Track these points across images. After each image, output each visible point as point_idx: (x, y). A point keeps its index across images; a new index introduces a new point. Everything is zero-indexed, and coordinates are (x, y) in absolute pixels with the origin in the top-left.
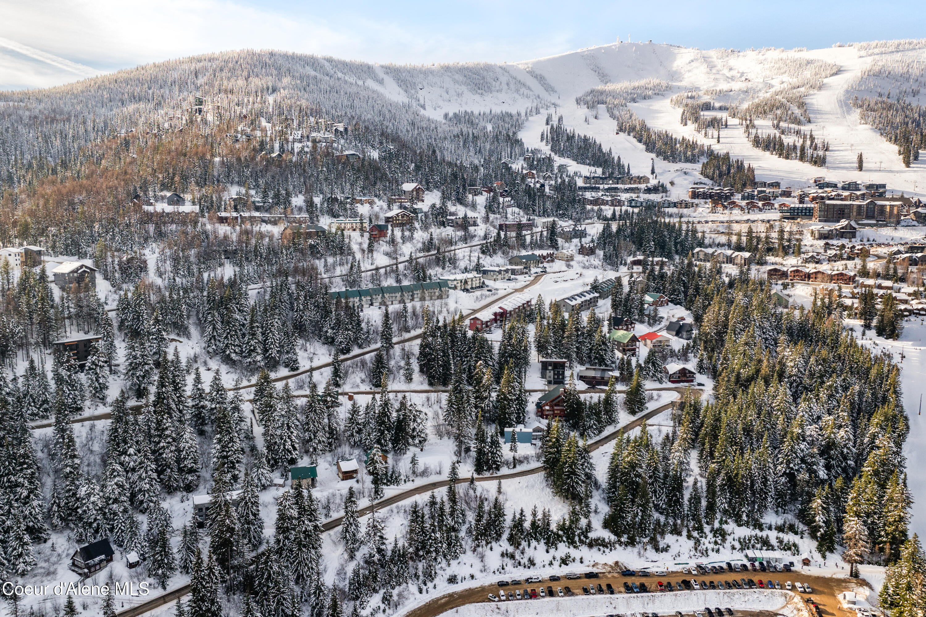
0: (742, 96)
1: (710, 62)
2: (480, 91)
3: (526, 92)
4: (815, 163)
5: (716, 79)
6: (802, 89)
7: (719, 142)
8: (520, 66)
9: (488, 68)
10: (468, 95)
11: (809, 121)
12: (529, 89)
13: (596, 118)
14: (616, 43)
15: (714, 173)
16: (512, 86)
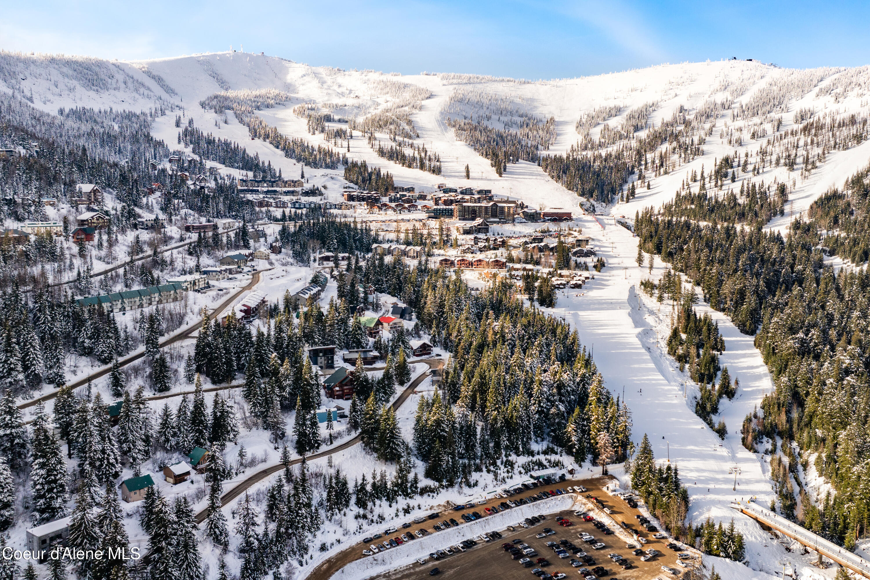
0: (355, 111)
1: (321, 78)
2: (95, 88)
3: (146, 92)
4: (434, 172)
5: (328, 94)
6: (406, 108)
7: (349, 151)
8: (134, 65)
9: (100, 64)
10: (81, 91)
11: (418, 136)
12: (149, 89)
13: (226, 122)
14: (230, 52)
15: (357, 179)
16: (130, 84)
